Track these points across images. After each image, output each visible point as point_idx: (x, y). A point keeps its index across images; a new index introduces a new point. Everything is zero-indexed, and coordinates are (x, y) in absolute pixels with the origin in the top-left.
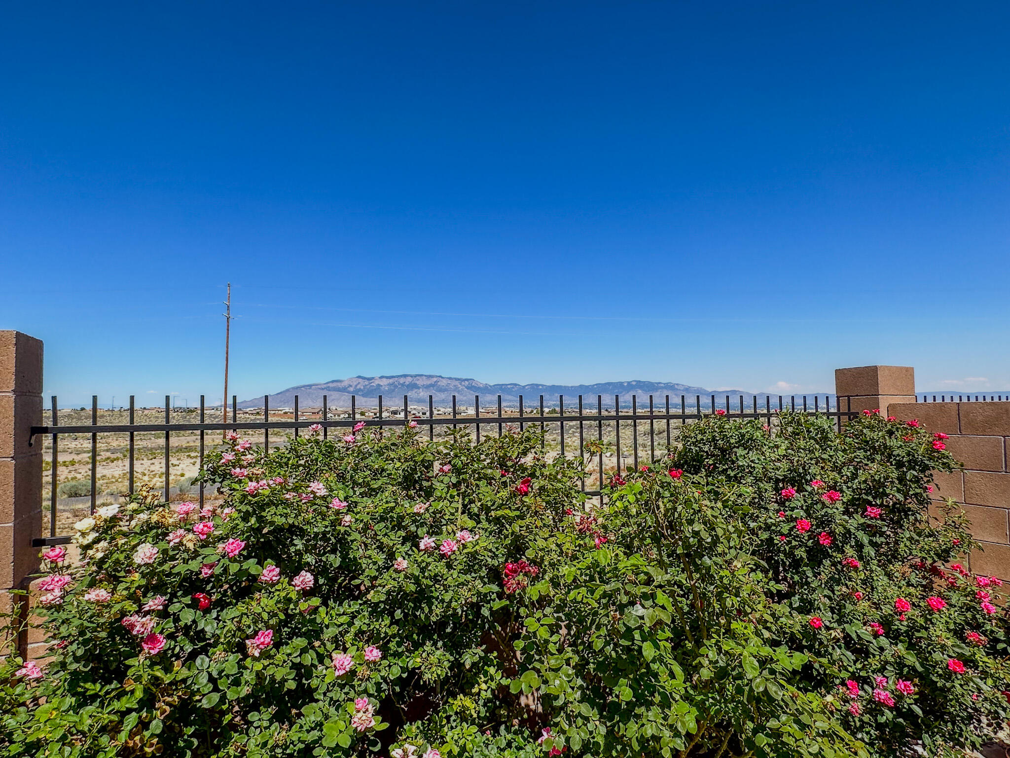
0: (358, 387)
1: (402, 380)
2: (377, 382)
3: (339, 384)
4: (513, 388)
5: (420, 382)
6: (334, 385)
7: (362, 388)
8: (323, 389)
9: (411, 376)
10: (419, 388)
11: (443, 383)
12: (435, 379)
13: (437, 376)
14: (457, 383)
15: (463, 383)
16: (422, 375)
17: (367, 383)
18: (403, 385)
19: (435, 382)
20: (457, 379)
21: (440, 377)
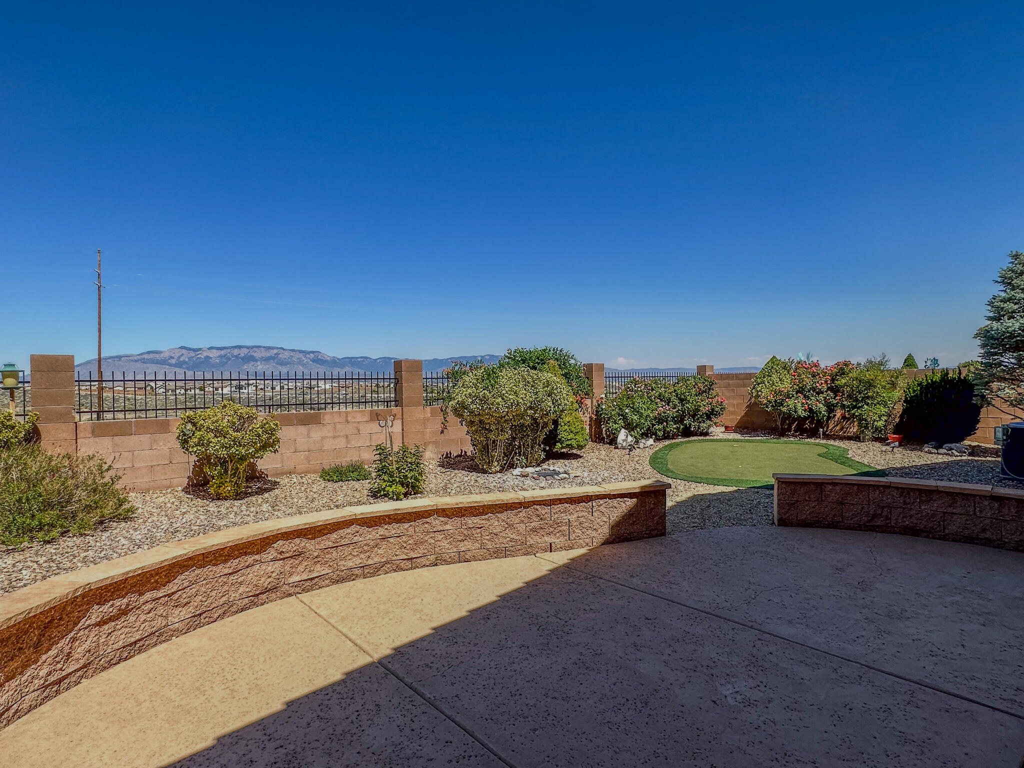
0: (181, 359)
1: (236, 352)
2: (205, 354)
3: (157, 356)
4: (363, 361)
5: (258, 354)
6: (151, 356)
7: (187, 360)
8: (136, 361)
9: (248, 347)
10: (256, 361)
11: (284, 356)
12: (275, 351)
13: (278, 348)
14: (301, 355)
15: (308, 356)
16: (260, 347)
17: (192, 354)
18: (237, 357)
19: (275, 354)
20: (301, 352)
21: (282, 348)
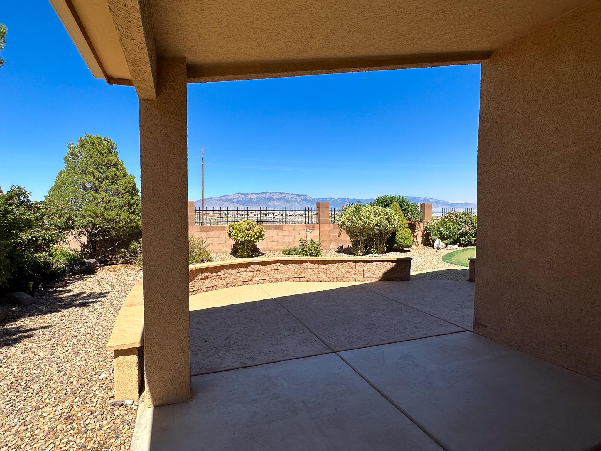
0: (239, 199)
1: (264, 195)
2: (250, 196)
3: (228, 197)
4: (330, 200)
5: (275, 197)
6: (225, 198)
7: (241, 200)
8: (219, 200)
9: (270, 193)
10: (274, 200)
11: (289, 197)
12: (284, 195)
13: (285, 193)
14: (297, 197)
15: (300, 197)
16: (276, 192)
17: (244, 197)
18: (265, 198)
19: (284, 197)
20: (297, 195)
21: (287, 193)
